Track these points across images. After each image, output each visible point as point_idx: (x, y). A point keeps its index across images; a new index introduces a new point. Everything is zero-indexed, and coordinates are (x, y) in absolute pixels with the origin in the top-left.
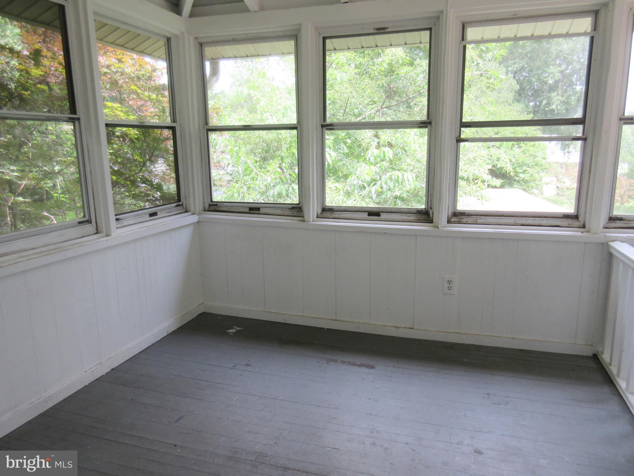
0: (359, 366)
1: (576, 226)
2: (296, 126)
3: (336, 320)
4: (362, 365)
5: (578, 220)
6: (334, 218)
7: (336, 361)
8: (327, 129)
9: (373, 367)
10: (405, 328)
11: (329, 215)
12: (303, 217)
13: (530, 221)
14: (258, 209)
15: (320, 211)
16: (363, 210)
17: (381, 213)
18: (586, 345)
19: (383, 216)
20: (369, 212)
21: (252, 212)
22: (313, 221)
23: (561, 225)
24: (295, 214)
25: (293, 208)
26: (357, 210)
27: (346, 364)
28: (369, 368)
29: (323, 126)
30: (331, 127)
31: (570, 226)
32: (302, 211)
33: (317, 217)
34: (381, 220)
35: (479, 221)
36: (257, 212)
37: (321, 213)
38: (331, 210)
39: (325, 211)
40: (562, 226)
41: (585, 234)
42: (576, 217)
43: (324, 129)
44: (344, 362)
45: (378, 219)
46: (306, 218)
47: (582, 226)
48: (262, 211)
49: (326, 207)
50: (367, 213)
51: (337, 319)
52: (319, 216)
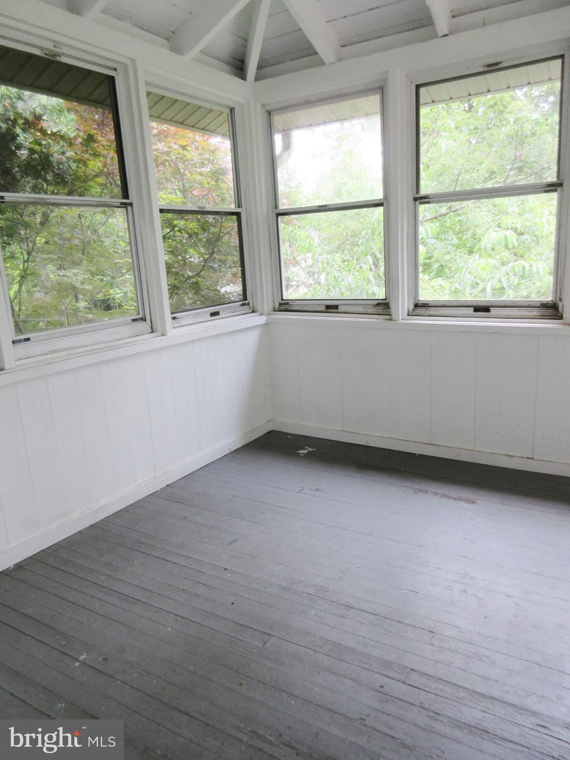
0: (455, 499)
2: (381, 202)
3: (431, 444)
4: (460, 499)
6: (429, 316)
7: (426, 492)
8: (421, 203)
9: (473, 502)
10: (522, 457)
11: (423, 312)
12: (390, 315)
14: (336, 307)
15: (412, 307)
16: (467, 304)
17: (491, 308)
19: (493, 311)
20: (475, 306)
21: (329, 310)
22: (402, 320)
24: (381, 311)
25: (378, 304)
26: (460, 304)
27: (439, 495)
28: (469, 503)
29: (415, 199)
30: (425, 199)
32: (389, 308)
33: (408, 315)
34: (490, 316)
36: (335, 310)
37: (413, 310)
38: (426, 306)
39: (418, 307)
43: (418, 202)
44: (436, 494)
45: (488, 316)
46: (393, 318)
48: (341, 309)
49: (419, 302)
50: (473, 308)
51: (432, 443)
52: (410, 314)
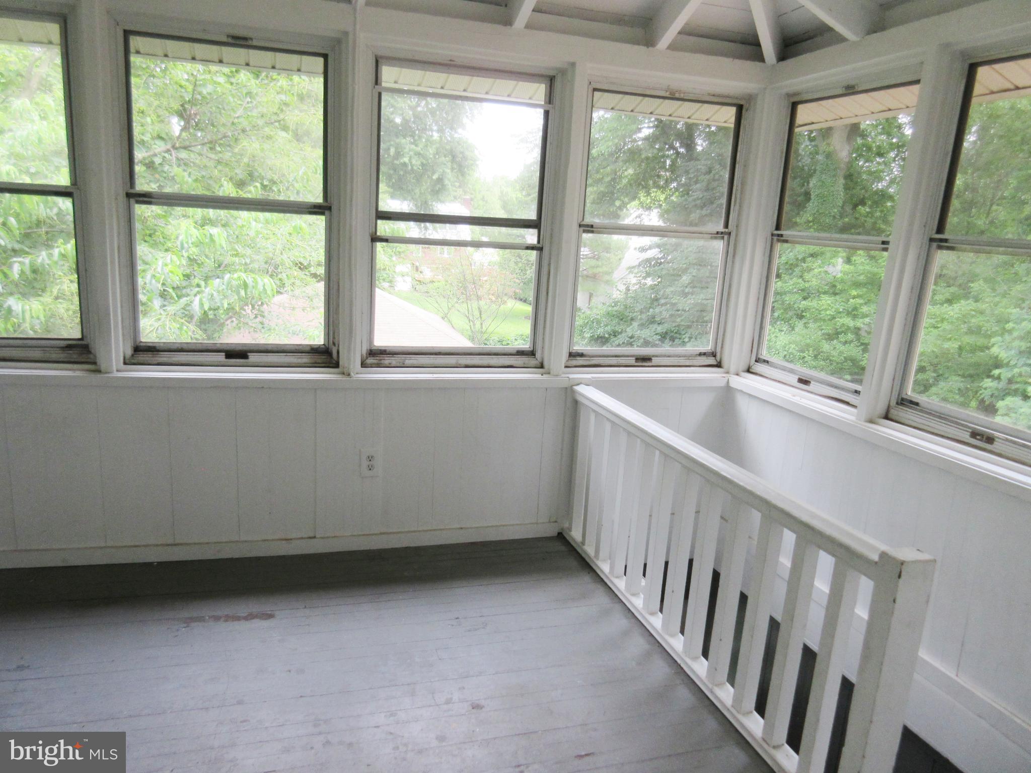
0: (246, 618)
1: (534, 366)
2: (68, 190)
3: (175, 545)
4: (250, 617)
5: (535, 358)
6: (158, 364)
7: (200, 619)
8: (138, 202)
9: (270, 616)
10: (302, 538)
11: (147, 359)
12: (95, 363)
13: (476, 360)
15: (129, 352)
16: (214, 348)
17: (249, 354)
18: (550, 522)
19: (253, 358)
20: (228, 351)
22: (118, 371)
23: (514, 365)
24: (75, 357)
25: (69, 347)
26: (204, 348)
27: (222, 619)
28: (266, 619)
29: (129, 196)
31: (525, 366)
32: (89, 352)
33: (125, 363)
34: (249, 364)
35: (408, 362)
37: (133, 355)
38: (152, 349)
39: (141, 351)
40: (518, 366)
41: (545, 377)
42: (532, 353)
43: (133, 201)
44: (217, 618)
45: (245, 364)
46: (103, 367)
47: (539, 365)
49: (142, 344)
50: (224, 354)
51: (177, 541)
52: (127, 361)
